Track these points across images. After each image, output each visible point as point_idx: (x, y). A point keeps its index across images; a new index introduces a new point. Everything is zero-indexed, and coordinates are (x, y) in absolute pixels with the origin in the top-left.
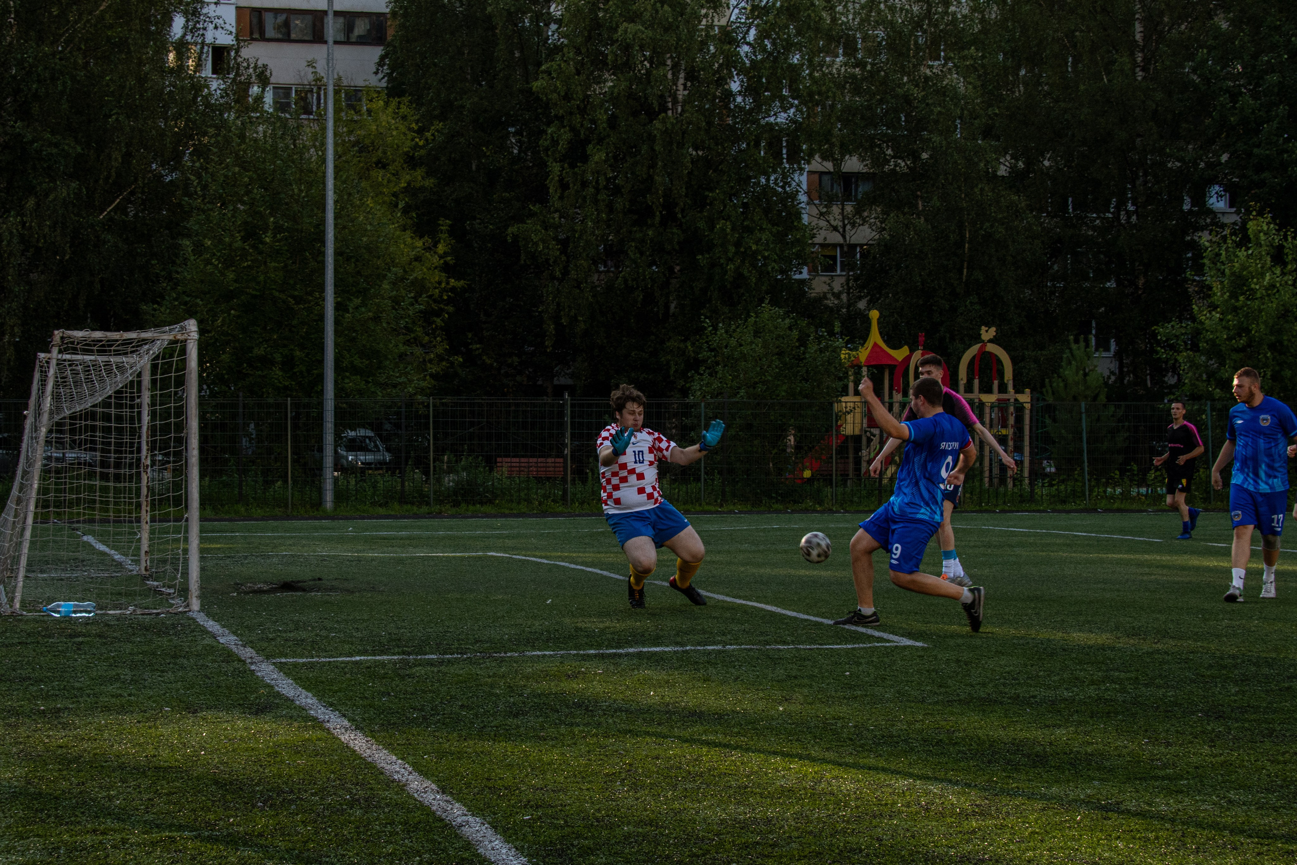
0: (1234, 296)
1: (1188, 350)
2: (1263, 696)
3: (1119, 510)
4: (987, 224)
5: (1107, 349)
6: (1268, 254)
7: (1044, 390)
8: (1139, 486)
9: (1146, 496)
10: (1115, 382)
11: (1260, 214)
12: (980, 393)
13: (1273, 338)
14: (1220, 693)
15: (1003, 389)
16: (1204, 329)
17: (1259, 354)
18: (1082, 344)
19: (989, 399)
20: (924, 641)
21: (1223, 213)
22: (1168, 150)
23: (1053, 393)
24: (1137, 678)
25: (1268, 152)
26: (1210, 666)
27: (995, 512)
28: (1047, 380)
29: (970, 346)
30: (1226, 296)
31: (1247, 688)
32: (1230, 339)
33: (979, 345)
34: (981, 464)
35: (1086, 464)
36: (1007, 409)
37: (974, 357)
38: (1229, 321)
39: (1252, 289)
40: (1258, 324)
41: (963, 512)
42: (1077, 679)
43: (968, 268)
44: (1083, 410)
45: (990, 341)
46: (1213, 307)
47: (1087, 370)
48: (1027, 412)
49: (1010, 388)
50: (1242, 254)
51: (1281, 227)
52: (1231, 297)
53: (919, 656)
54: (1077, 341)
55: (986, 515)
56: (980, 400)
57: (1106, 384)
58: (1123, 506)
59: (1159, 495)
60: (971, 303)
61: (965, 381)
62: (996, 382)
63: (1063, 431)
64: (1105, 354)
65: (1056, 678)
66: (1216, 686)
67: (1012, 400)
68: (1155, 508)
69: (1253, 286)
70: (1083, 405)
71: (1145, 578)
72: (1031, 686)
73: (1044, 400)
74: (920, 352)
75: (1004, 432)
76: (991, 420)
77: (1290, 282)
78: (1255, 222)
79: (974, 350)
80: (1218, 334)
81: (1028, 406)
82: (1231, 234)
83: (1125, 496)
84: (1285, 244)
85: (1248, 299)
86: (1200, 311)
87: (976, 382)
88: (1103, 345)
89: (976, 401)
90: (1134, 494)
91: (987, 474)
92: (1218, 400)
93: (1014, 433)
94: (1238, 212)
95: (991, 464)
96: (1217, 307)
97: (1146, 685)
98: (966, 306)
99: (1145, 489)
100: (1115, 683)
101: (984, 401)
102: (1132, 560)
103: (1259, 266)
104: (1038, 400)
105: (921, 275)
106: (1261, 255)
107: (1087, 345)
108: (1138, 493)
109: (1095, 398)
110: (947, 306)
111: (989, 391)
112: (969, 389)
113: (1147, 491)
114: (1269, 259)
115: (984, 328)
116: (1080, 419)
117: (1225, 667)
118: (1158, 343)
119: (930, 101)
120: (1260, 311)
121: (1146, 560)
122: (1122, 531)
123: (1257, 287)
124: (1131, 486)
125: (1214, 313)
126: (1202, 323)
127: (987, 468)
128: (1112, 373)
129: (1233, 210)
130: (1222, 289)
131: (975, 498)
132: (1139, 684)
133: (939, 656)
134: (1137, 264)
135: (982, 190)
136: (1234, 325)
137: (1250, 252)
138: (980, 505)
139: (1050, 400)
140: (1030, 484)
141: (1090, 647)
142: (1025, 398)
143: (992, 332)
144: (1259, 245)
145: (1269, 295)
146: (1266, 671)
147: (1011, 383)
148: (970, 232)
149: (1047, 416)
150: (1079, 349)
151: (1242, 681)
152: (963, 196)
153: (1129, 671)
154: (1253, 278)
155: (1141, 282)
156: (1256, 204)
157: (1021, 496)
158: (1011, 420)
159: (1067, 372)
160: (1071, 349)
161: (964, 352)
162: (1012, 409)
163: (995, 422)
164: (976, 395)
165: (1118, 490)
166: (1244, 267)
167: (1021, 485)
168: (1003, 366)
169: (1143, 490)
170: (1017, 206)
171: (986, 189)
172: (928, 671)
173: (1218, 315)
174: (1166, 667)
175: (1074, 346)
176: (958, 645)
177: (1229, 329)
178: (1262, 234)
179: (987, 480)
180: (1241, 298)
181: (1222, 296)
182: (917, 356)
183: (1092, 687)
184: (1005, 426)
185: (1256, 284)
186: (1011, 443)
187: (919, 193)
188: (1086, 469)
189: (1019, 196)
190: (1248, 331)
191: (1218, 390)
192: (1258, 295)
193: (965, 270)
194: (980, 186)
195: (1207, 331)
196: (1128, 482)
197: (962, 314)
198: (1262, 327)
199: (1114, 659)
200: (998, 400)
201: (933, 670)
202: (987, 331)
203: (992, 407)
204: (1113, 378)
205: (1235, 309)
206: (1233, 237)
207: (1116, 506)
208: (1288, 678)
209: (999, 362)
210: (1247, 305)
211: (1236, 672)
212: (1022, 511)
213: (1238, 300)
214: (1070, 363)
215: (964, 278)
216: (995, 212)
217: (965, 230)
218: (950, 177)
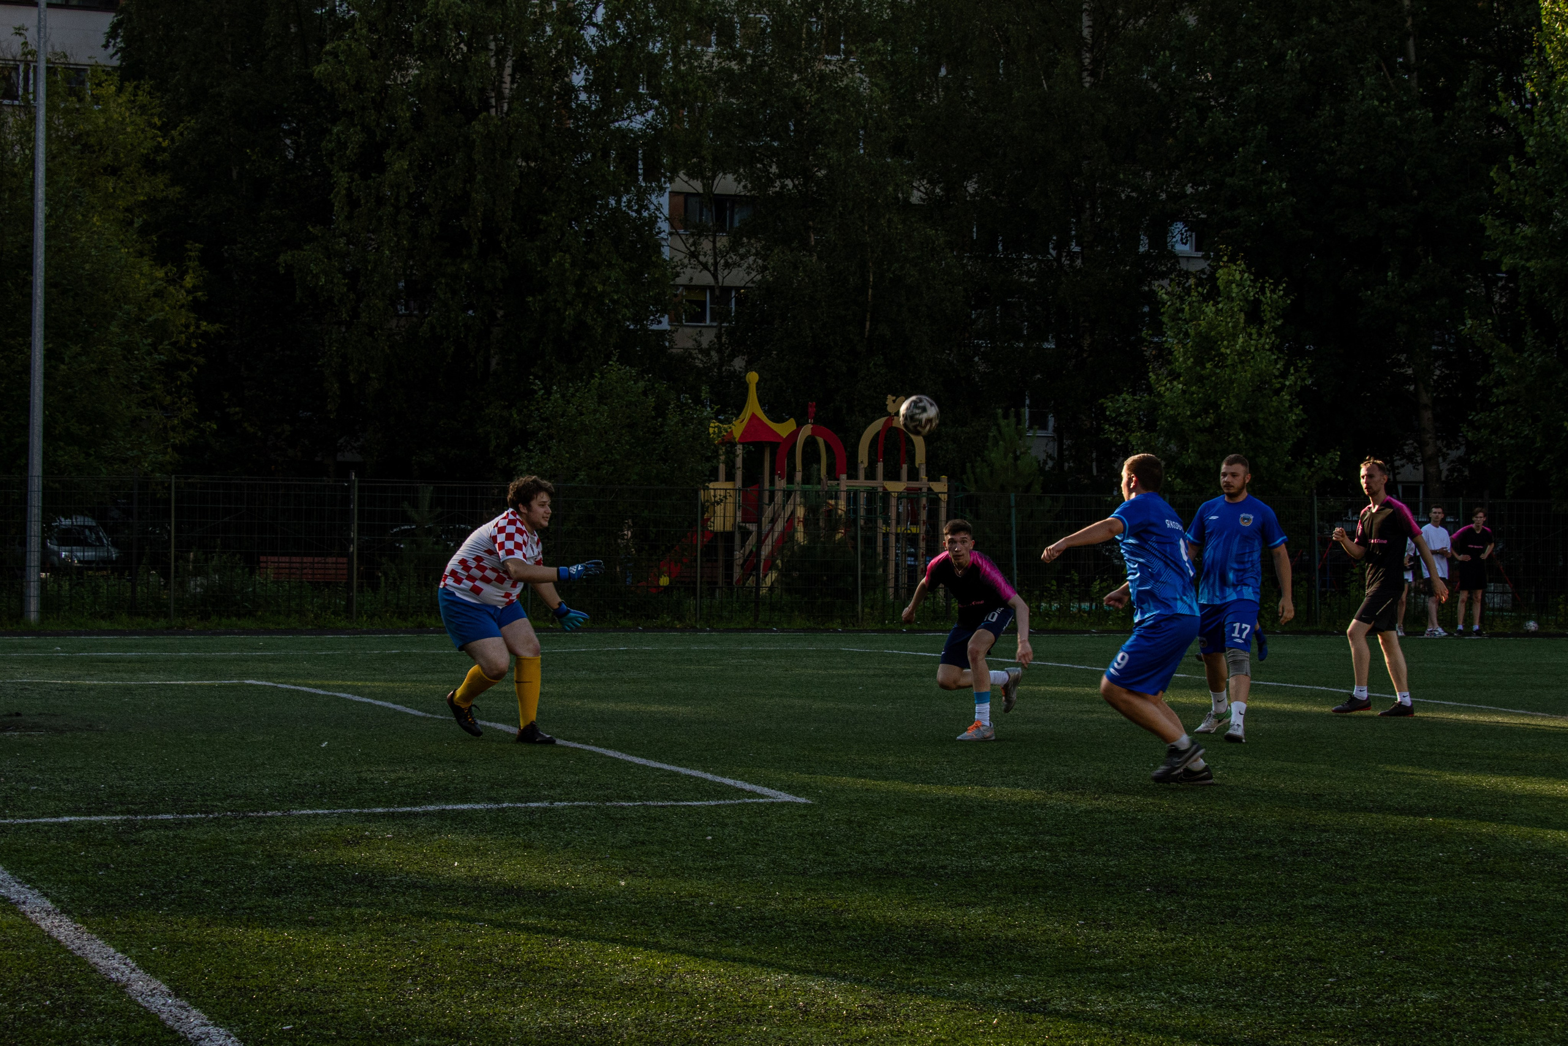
0: (1200, 362)
1: (1142, 428)
2: (1226, 865)
3: (1056, 631)
4: (896, 265)
5: (1044, 427)
6: (1241, 310)
7: (964, 477)
8: (1081, 600)
9: (1089, 613)
10: (1053, 468)
11: (1233, 260)
12: (884, 480)
13: (1246, 416)
14: (1174, 862)
15: (913, 475)
16: (1163, 402)
17: (1229, 436)
18: (1013, 420)
19: (896, 487)
20: (807, 795)
21: (1188, 258)
22: (1121, 176)
23: (976, 481)
24: (1072, 844)
25: (1243, 182)
26: (1162, 829)
27: (901, 632)
28: (968, 465)
29: (872, 420)
30: (1189, 363)
31: (1207, 856)
32: (1194, 416)
33: (883, 419)
34: (884, 571)
35: (1016, 571)
36: (918, 501)
37: (877, 434)
38: (1193, 393)
39: (1222, 354)
40: (1228, 399)
41: (861, 631)
42: (998, 844)
43: (871, 321)
44: (1013, 503)
46: (1174, 376)
47: (1018, 453)
48: (943, 505)
49: (923, 475)
50: (1209, 309)
51: (1257, 276)
52: (1195, 363)
53: (800, 816)
54: (1006, 416)
55: (889, 636)
56: (885, 489)
57: (1041, 470)
58: (1060, 625)
59: (1105, 611)
60: (875, 364)
61: (866, 464)
62: (905, 467)
63: (987, 530)
64: (1040, 433)
65: (972, 843)
66: (1169, 853)
67: (925, 490)
68: (1100, 628)
69: (1223, 350)
70: (1012, 496)
71: (1085, 716)
72: (940, 853)
73: (964, 490)
74: (810, 426)
75: (914, 530)
76: (898, 514)
77: (1267, 347)
78: (1226, 270)
79: (878, 425)
80: (1180, 410)
81: (944, 497)
82: (1197, 285)
83: (1064, 613)
84: (1262, 298)
85: (1216, 366)
86: (1158, 381)
87: (880, 466)
88: (1038, 421)
89: (881, 489)
90: (1075, 610)
91: (892, 583)
92: (1179, 492)
93: (927, 532)
94: (1206, 257)
95: (897, 571)
96: (1179, 375)
97: (1083, 853)
98: (869, 369)
99: (1088, 604)
100: (1045, 850)
101: (889, 490)
102: (1069, 694)
103: (1230, 325)
104: (957, 490)
105: (812, 328)
106: (1233, 312)
107: (1019, 422)
108: (1080, 609)
109: (1028, 488)
110: (845, 369)
111: (897, 477)
112: (871, 475)
113: (1091, 606)
114: (1242, 315)
115: (890, 398)
116: (1009, 515)
117: (1180, 829)
118: (1107, 419)
119: (826, 107)
120: (1232, 382)
121: (1087, 695)
122: (1059, 658)
123: (1228, 351)
124: (1070, 600)
125: (1175, 383)
126: (1160, 395)
127: (892, 576)
128: (1049, 456)
129: (1200, 254)
130: (1185, 353)
131: (876, 613)
132: (1074, 850)
133: (827, 815)
134: (1082, 319)
135: (890, 221)
136: (1200, 399)
137: (1220, 306)
138: (883, 623)
139: (973, 490)
140: (945, 596)
141: (1015, 804)
142: (941, 487)
144: (1230, 299)
145: (1242, 362)
146: (1230, 833)
147: (923, 467)
148: (874, 274)
149: (968, 510)
150: (1008, 425)
151: (1201, 846)
152: (866, 228)
153: (1062, 835)
154: (1223, 340)
155: (1086, 342)
156: (1227, 247)
157: (934, 611)
158: (924, 515)
159: (993, 455)
160: (998, 426)
161: (865, 428)
162: (924, 501)
163: (903, 517)
164: (879, 483)
165: (1055, 605)
166: (1211, 326)
167: (934, 598)
168: (913, 446)
169: (1085, 606)
170: (934, 243)
171: (895, 219)
172: (811, 835)
173: (1180, 386)
174: (1108, 829)
175: (1003, 423)
176: (851, 802)
177: (1192, 403)
178: (1234, 285)
179: (891, 591)
180: (1208, 365)
181: (1185, 362)
182: (806, 430)
183: (1016, 855)
184: (915, 522)
185: (1227, 348)
186: (922, 544)
187: (811, 223)
188: (1016, 578)
189: (937, 230)
190: (1216, 406)
191: (1179, 480)
192: (1229, 362)
193: (868, 324)
194: (887, 216)
195: (1166, 406)
196: (1067, 595)
197: (863, 379)
198: (1234, 401)
199: (1045, 819)
200: (907, 489)
201: (818, 833)
202: (894, 401)
203: (899, 498)
204: (1050, 464)
205: (1201, 379)
206: (1200, 289)
207: (1051, 625)
208: (1257, 842)
209: (910, 441)
210: (1216, 374)
211: (1194, 835)
212: (936, 631)
213: (1204, 368)
214: (996, 444)
215: (867, 333)
216: (906, 250)
217: (868, 272)
218: (850, 204)
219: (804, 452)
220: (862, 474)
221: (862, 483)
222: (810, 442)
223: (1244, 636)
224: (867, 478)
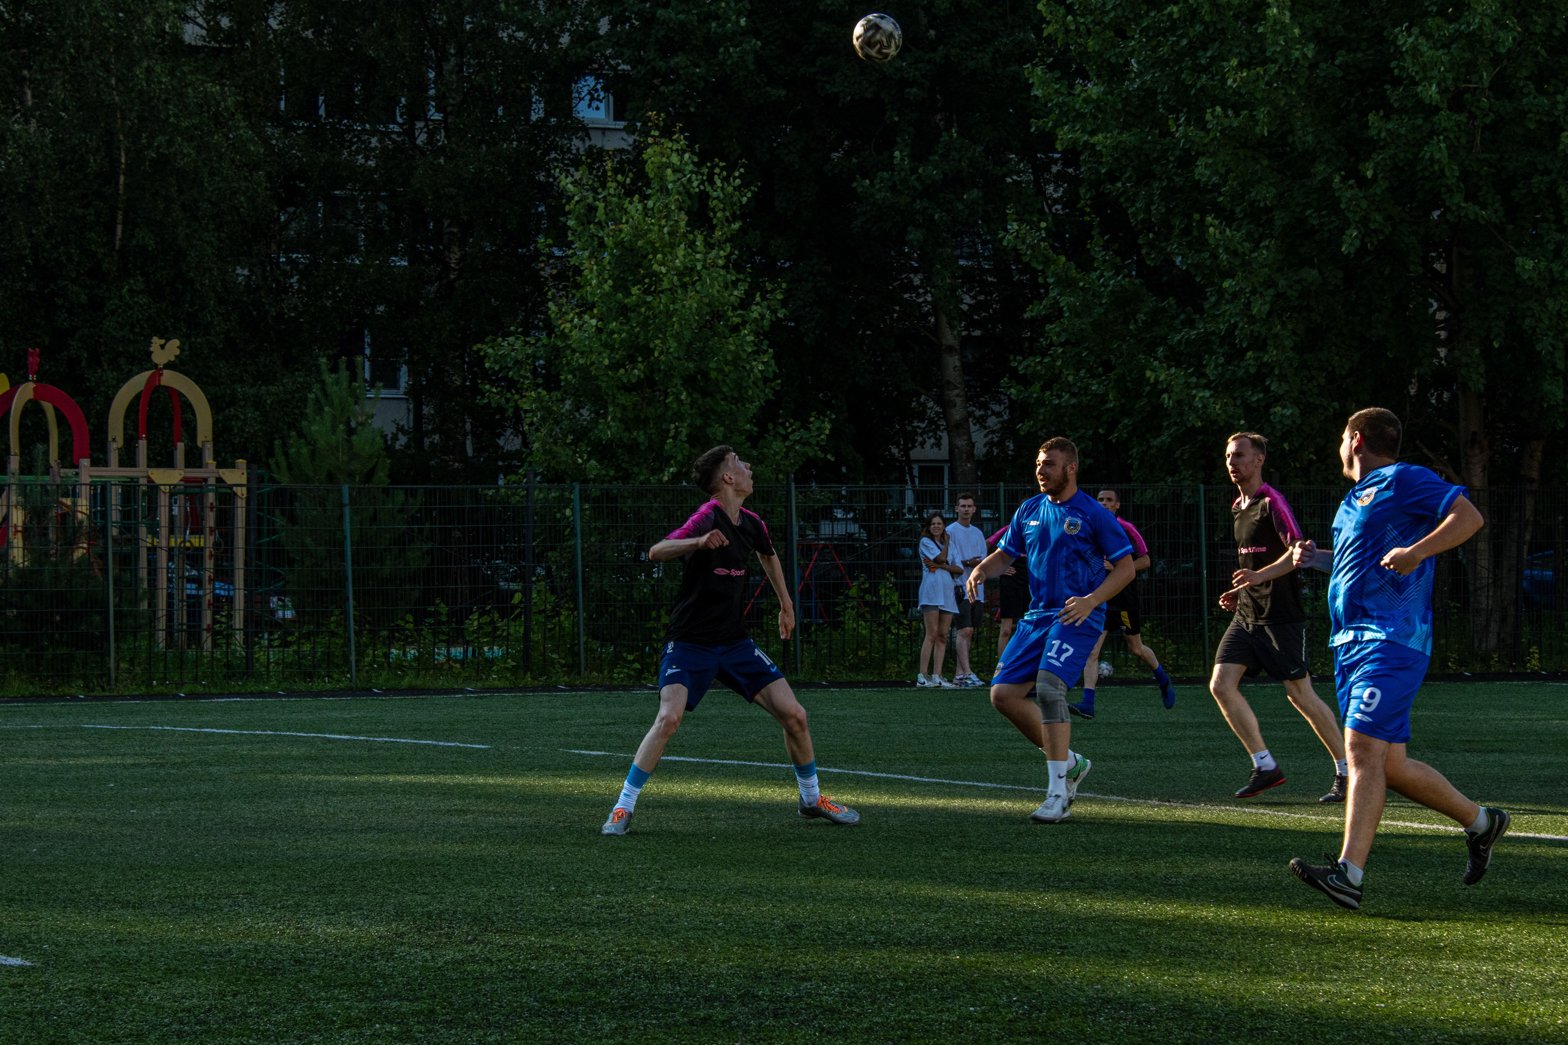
0: (621, 286)
1: (538, 386)
3: (413, 691)
4: (161, 139)
5: (393, 384)
6: (681, 209)
7: (272, 461)
8: (449, 643)
9: (462, 662)
10: (407, 446)
11: (667, 132)
12: (149, 466)
13: (691, 365)
15: (194, 458)
16: (568, 346)
17: (666, 396)
18: (344, 374)
19: (167, 478)
20: (24, 953)
21: (603, 131)
22: (503, 7)
23: (290, 468)
24: (432, 1011)
26: (568, 984)
27: (176, 697)
28: (277, 442)
29: (129, 375)
30: (606, 287)
31: (632, 1022)
32: (615, 366)
33: (147, 374)
34: (150, 605)
35: (351, 602)
36: (202, 497)
37: (138, 397)
38: (613, 332)
39: (655, 274)
40: (664, 341)
41: (114, 698)
42: (319, 1016)
43: (124, 224)
44: (346, 500)
45: (169, 366)
46: (586, 307)
47: (353, 424)
48: (241, 504)
49: (209, 459)
50: (634, 207)
51: (703, 158)
52: (615, 288)
53: (12, 986)
54: (334, 369)
55: (158, 704)
56: (150, 480)
57: (389, 449)
58: (419, 682)
59: (487, 660)
60: (131, 291)
61: (120, 443)
62: (181, 446)
63: (308, 540)
64: (385, 393)
65: (280, 1017)
66: (577, 1021)
67: (212, 481)
68: (480, 685)
69: (656, 267)
70: (346, 489)
71: (454, 819)
72: (231, 1035)
73: (272, 480)
74: (31, 386)
75: (196, 541)
76: (172, 517)
77: (721, 262)
78: (657, 148)
79: (138, 383)
80: (594, 357)
81: (241, 492)
82: (616, 171)
83: (424, 663)
84: (709, 189)
85: (647, 292)
86: (562, 314)
87: (142, 444)
88: (385, 376)
89: (143, 481)
90: (442, 659)
91: (162, 624)
92: (594, 480)
93: (216, 544)
94: (630, 130)
95: (170, 605)
96: (593, 306)
97: (449, 1025)
98: (121, 297)
99: (460, 649)
100: (391, 1022)
101: (158, 482)
102: (431, 785)
103: (666, 230)
104: (261, 479)
105: (31, 235)
106: (670, 211)
107: (353, 377)
108: (448, 657)
109: (369, 476)
110: (84, 298)
111: (168, 463)
112: (128, 458)
113: (466, 651)
114: (683, 218)
115: (156, 341)
116: (341, 517)
117: (594, 984)
118: (487, 376)
120: (669, 315)
121: (458, 786)
122: (416, 730)
123: (664, 270)
124: (435, 644)
125: (586, 317)
126: (564, 336)
127: (162, 612)
128: (400, 429)
129: (621, 124)
130: (600, 274)
131: (138, 670)
132: (435, 1022)
133: (55, 983)
134: (446, 222)
135: (149, 70)
136: (623, 340)
137: (650, 204)
138: (149, 685)
139: (285, 480)
140: (246, 641)
141: (347, 954)
142: (237, 476)
143: (174, 347)
144: (664, 191)
145: (684, 286)
146: (666, 988)
147: (209, 446)
148: (128, 151)
149: (277, 512)
150: (337, 382)
151: (624, 1008)
152: (113, 82)
153: (417, 999)
154: (655, 252)
155: (454, 257)
156: (658, 114)
157: (228, 665)
158: (210, 520)
159: (314, 428)
160: (323, 382)
161: (117, 387)
162: (211, 498)
163: (179, 522)
164: (142, 471)
165: (412, 652)
166: (638, 233)
167: (228, 645)
168: (194, 414)
169: (457, 651)
170: (218, 104)
171: (158, 69)
172: (30, 1014)
173: (594, 322)
174: (486, 987)
175: (329, 378)
176: (93, 961)
177: (613, 349)
178: (669, 171)
179: (161, 636)
180: (635, 290)
181: (600, 285)
182: (26, 392)
183: (347, 1033)
184: (198, 531)
185: (662, 264)
186: (209, 564)
187: (25, 72)
188: (352, 612)
189: (222, 85)
190: (647, 351)
191: (593, 462)
192: (665, 285)
193: (119, 228)
194: (145, 64)
195: (574, 351)
196: (430, 637)
197: (113, 312)
198: (673, 344)
199: (391, 976)
200: (185, 480)
201: (40, 1013)
202: (162, 347)
203: (172, 495)
204: (403, 440)
205: (624, 311)
206: (620, 177)
207: (406, 682)
208: (707, 999)
209: (188, 407)
210: (645, 302)
211: (614, 992)
212: (229, 695)
213: (629, 294)
214: (320, 410)
215: (118, 243)
216: (175, 115)
217: (119, 149)
218: (87, 44)
219: (22, 426)
220: (114, 458)
221: (114, 471)
222: (32, 410)
223: (1062, 659)
224: (122, 464)
